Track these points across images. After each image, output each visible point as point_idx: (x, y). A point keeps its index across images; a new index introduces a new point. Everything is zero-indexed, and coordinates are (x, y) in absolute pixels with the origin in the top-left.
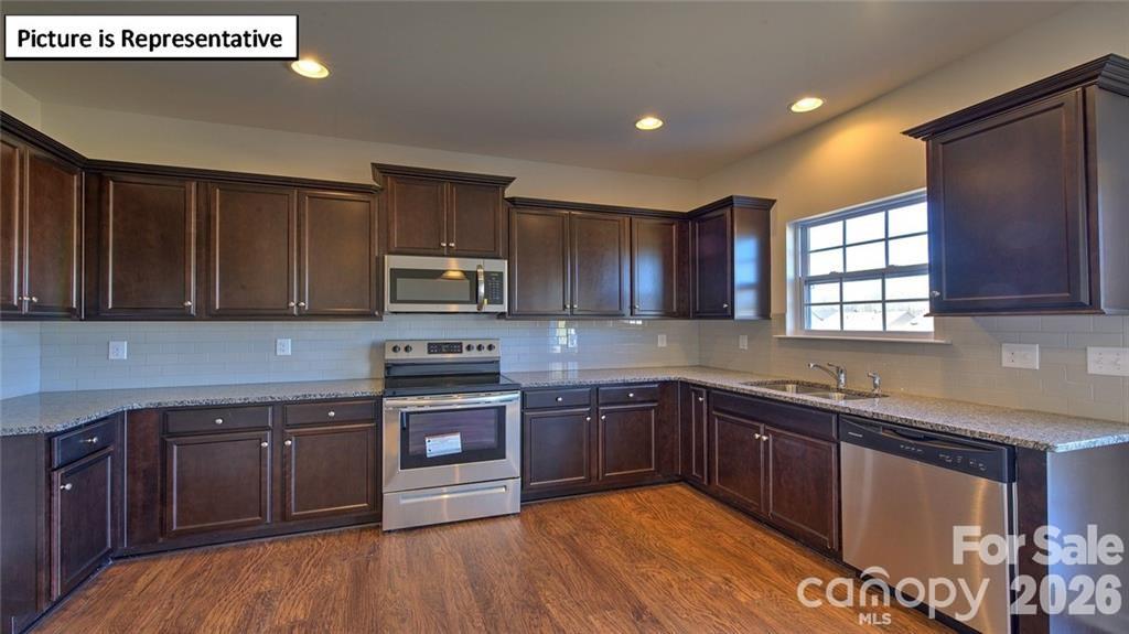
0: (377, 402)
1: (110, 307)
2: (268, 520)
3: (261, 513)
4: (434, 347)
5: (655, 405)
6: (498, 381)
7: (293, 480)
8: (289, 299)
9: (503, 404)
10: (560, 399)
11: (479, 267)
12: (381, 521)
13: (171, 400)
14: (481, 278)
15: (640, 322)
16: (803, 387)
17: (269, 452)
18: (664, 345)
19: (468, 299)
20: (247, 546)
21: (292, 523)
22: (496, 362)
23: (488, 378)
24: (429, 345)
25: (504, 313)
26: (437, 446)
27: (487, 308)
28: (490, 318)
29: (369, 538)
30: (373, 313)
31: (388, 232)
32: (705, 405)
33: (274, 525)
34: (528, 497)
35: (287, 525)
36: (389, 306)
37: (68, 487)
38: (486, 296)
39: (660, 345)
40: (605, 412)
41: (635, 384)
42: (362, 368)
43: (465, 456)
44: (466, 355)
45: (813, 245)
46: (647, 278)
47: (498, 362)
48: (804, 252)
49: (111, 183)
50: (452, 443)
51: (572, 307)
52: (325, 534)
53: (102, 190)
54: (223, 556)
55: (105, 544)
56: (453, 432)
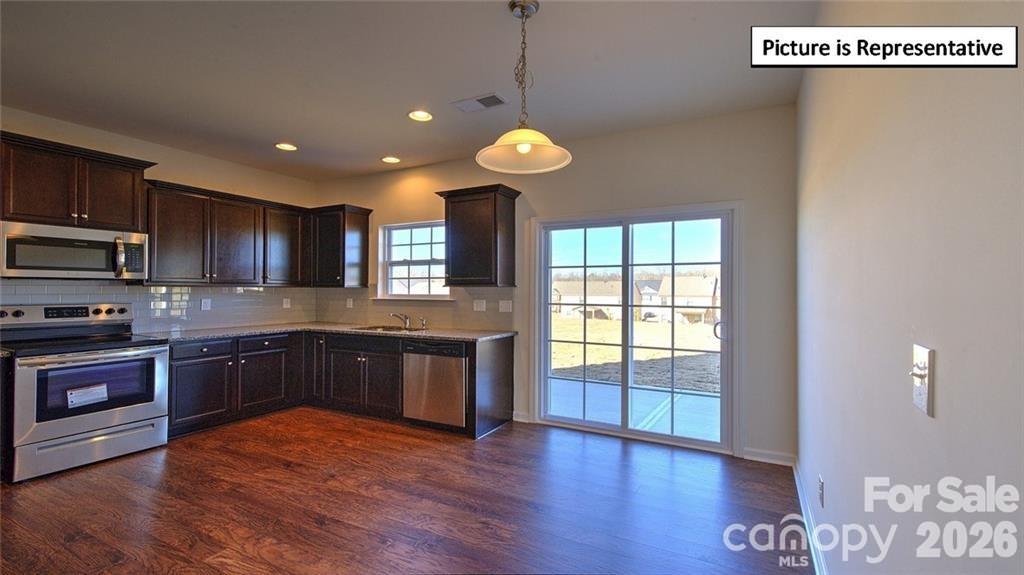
0: (8, 362)
4: (52, 312)
5: (284, 349)
9: (151, 356)
10: (205, 350)
11: (119, 238)
14: (121, 248)
15: (261, 289)
18: (289, 306)
19: (104, 267)
22: (128, 325)
24: (46, 309)
25: (142, 280)
27: (126, 275)
32: (324, 345)
36: (4, 272)
38: (126, 264)
39: (285, 306)
40: (243, 358)
41: (270, 335)
43: (110, 403)
44: (93, 318)
45: (394, 242)
46: (276, 251)
47: (130, 324)
48: (389, 245)
50: (100, 392)
56: (98, 384)
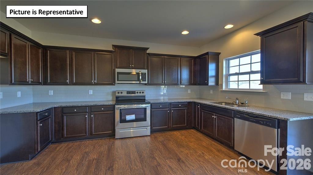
0: (114, 106)
1: (49, 82)
2: (87, 135)
3: (86, 133)
4: (128, 92)
5: (187, 108)
6: (145, 101)
7: (93, 125)
8: (92, 80)
9: (146, 107)
10: (161, 106)
11: (140, 71)
12: (115, 136)
13: (64, 105)
14: (140, 75)
15: (184, 86)
16: (227, 104)
17: (87, 118)
18: (190, 92)
19: (137, 80)
20: (82, 141)
21: (93, 136)
22: (144, 96)
23: (142, 100)
24: (127, 92)
25: (146, 84)
26: (129, 117)
27: (142, 82)
28: (143, 85)
29: (112, 140)
30: (113, 83)
31: (116, 63)
32: (200, 108)
33: (89, 136)
34: (152, 131)
35: (92, 136)
36: (117, 82)
37: (41, 125)
38: (142, 79)
39: (188, 92)
40: (173, 110)
41: (181, 102)
42: (110, 98)
43: (136, 120)
44: (136, 94)
45: (231, 65)
46: (185, 74)
47: (145, 96)
48: (228, 67)
49: (48, 51)
50: (133, 117)
51: (164, 82)
52: (101, 139)
53: (46, 53)
54: (77, 143)
55: (49, 140)
56: (133, 114)
